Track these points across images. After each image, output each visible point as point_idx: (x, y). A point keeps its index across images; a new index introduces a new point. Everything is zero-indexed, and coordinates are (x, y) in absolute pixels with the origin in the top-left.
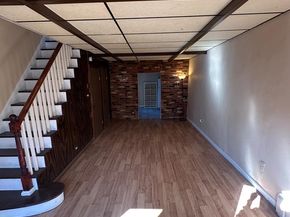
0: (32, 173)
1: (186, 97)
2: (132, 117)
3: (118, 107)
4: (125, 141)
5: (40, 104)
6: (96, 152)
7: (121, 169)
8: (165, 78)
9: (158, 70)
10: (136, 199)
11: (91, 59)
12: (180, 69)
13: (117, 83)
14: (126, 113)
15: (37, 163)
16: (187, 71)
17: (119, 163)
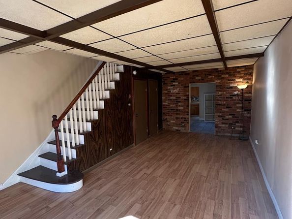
0: (65, 160)
1: (249, 111)
2: (182, 130)
3: (168, 118)
4: (160, 152)
5: (80, 109)
6: (128, 156)
7: (138, 176)
8: (220, 87)
9: (212, 80)
10: (131, 207)
11: (135, 73)
12: (240, 77)
13: (169, 94)
14: (176, 125)
15: (70, 154)
16: (250, 79)
17: (141, 170)
